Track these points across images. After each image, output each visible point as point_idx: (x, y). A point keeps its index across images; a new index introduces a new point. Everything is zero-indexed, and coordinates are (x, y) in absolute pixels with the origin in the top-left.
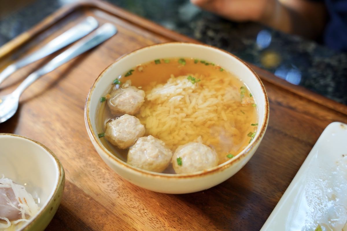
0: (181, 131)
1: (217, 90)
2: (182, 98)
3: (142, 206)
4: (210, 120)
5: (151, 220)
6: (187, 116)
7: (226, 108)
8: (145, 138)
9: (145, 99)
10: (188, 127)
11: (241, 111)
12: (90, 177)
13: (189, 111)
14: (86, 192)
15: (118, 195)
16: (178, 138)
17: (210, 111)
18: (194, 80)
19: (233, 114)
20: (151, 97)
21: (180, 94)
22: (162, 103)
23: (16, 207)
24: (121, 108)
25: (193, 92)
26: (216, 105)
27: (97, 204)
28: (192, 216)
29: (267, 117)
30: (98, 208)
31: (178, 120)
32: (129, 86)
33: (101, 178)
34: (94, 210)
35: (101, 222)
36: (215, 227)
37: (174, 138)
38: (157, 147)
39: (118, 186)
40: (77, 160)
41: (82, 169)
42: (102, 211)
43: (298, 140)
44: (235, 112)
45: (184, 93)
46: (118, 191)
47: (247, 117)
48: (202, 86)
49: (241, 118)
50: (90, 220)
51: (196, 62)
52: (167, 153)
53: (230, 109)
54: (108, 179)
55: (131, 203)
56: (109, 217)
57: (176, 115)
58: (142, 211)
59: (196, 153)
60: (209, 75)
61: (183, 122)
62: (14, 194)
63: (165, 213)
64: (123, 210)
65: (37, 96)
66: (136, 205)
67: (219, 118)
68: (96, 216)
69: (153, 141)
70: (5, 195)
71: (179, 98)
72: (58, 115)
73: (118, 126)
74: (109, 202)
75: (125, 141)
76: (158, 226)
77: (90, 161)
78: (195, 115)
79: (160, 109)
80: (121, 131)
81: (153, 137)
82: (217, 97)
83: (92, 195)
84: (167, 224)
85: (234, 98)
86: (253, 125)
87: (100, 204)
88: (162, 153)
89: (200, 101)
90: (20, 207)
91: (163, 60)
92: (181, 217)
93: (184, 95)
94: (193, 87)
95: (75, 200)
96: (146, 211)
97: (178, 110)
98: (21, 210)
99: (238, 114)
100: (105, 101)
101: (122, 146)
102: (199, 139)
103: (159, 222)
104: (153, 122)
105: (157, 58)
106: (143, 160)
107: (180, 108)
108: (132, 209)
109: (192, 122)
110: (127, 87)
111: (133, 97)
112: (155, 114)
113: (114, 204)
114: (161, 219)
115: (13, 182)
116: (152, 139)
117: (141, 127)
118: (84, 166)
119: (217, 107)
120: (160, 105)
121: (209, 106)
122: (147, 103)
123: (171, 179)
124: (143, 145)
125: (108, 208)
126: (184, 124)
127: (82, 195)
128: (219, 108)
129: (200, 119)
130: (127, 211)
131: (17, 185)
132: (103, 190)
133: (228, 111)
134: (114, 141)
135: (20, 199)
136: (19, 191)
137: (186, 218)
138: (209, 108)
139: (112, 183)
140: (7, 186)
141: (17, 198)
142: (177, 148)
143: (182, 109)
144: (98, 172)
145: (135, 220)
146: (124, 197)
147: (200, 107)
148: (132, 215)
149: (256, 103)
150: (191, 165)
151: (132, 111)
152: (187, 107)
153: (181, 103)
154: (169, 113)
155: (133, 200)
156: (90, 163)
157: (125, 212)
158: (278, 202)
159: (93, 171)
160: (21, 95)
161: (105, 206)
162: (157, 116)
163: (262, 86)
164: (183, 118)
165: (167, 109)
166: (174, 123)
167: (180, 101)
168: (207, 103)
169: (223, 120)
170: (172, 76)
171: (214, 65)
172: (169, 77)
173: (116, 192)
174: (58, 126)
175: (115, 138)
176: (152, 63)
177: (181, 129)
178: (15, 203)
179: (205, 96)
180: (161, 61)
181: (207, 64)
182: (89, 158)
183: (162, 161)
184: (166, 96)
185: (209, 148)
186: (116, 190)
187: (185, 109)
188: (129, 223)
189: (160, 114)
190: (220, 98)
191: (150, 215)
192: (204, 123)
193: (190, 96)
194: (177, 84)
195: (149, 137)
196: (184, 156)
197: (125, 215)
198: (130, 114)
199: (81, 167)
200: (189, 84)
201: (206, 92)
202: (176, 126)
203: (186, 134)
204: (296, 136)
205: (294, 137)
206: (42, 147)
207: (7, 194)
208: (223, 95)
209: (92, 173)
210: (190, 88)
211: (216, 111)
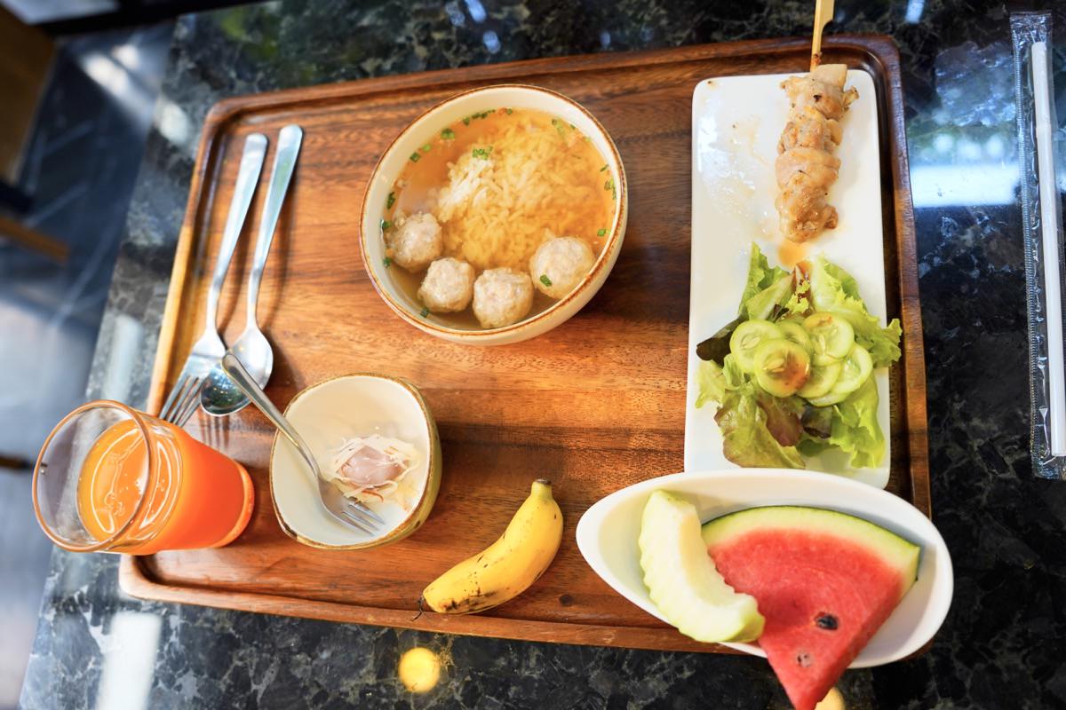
0: (518, 237)
1: (523, 146)
2: (487, 191)
3: (529, 358)
4: (544, 197)
5: (552, 366)
6: (511, 211)
7: (551, 166)
8: (480, 278)
9: (440, 223)
10: (521, 226)
11: (574, 156)
12: (437, 365)
13: (507, 202)
14: (448, 387)
15: (490, 365)
16: (520, 249)
17: (535, 185)
18: (483, 153)
19: (566, 168)
20: (445, 216)
21: (480, 186)
22: (465, 214)
23: (389, 463)
24: (421, 258)
25: (495, 170)
26: (537, 171)
27: (473, 393)
28: (599, 328)
29: (615, 153)
30: (479, 397)
31: (502, 224)
32: (405, 219)
33: (451, 357)
34: (475, 401)
35: (495, 409)
36: (634, 323)
37: (514, 251)
38: (504, 281)
39: (481, 353)
40: (403, 355)
41: (418, 362)
42: (486, 396)
43: (667, 135)
44: (567, 164)
45: (483, 181)
46: (486, 359)
47: (587, 160)
48: (499, 152)
49: (580, 166)
50: (481, 416)
51: (466, 122)
52: (522, 278)
53: (558, 163)
54: (462, 353)
55: (514, 362)
56: (500, 397)
57: (496, 220)
58: (534, 364)
59: (559, 257)
60: (497, 130)
61: (511, 223)
62: (375, 451)
63: (564, 347)
64: (511, 379)
65: (276, 308)
66: (522, 361)
67: (551, 185)
68: (484, 407)
69: (495, 276)
70: (366, 459)
71: (483, 194)
72: (327, 314)
73: (436, 285)
74: (486, 380)
75: (459, 299)
76: (566, 368)
77: (420, 345)
78: (520, 203)
79: (468, 224)
80: (445, 290)
81: (490, 271)
82: (529, 158)
83: (458, 385)
84: (575, 359)
85: (552, 143)
86: (603, 169)
87: (477, 390)
88: (517, 285)
89: (513, 179)
90: (393, 460)
91: (420, 149)
92: (585, 338)
93: (487, 185)
94: (490, 163)
95: (443, 406)
96: (538, 360)
97: (493, 210)
98: (396, 461)
99: (573, 164)
100: (390, 262)
101: (459, 307)
102: (548, 233)
103: (564, 363)
104: (474, 250)
105: (411, 153)
106: (501, 308)
107: (493, 205)
108: (520, 369)
109: (523, 215)
110: (404, 224)
111: (425, 233)
112: (467, 235)
113: (494, 379)
114: (564, 357)
115: (363, 438)
116: (492, 275)
117: (465, 267)
118: (418, 357)
119: (540, 171)
120: (465, 219)
121: (529, 180)
122: (446, 228)
123: (554, 313)
124: (486, 290)
125: (490, 388)
126: (515, 225)
127: (446, 394)
128: (544, 172)
129: (531, 205)
130: (516, 376)
131: (369, 439)
132: (466, 370)
133: (557, 168)
134: (445, 308)
135: (387, 452)
136: (378, 443)
137: (592, 336)
138: (532, 181)
139: (470, 354)
140: (360, 447)
141: (382, 452)
142: (528, 263)
143: (497, 206)
144: (442, 354)
145: (534, 379)
146: (500, 362)
147: (519, 187)
148: (526, 376)
149: (587, 136)
150: (564, 276)
151: (436, 252)
152: (502, 199)
153: (490, 198)
154: (484, 222)
155: (512, 357)
156: (423, 348)
157: (514, 379)
158: (690, 241)
159: (436, 356)
160: (257, 323)
161: (484, 388)
162: (472, 236)
163: (582, 110)
164: (507, 218)
165: (477, 218)
166: (500, 232)
167: (487, 196)
168: (524, 176)
169: (558, 185)
170: (450, 165)
171: (494, 111)
172: (448, 170)
173: (485, 362)
174: (340, 329)
175: (445, 304)
176: (408, 164)
177: (515, 235)
178: (384, 459)
179: (514, 167)
180: (419, 153)
181: (484, 116)
182: (415, 343)
183: (523, 295)
184: (465, 201)
185: (570, 239)
186: (483, 360)
187: (501, 204)
188: (529, 388)
189: (473, 231)
190: (534, 155)
191: (548, 362)
192: (539, 207)
193: (494, 180)
194: (466, 175)
195: (487, 274)
196: (547, 270)
197: (517, 382)
198: (437, 259)
199: (416, 362)
200: (483, 164)
201: (511, 161)
202: (506, 233)
203: (527, 236)
204: (660, 131)
205: (658, 135)
206: (363, 377)
207: (368, 455)
208: (536, 149)
209: (436, 359)
210: (486, 170)
211: (542, 179)
